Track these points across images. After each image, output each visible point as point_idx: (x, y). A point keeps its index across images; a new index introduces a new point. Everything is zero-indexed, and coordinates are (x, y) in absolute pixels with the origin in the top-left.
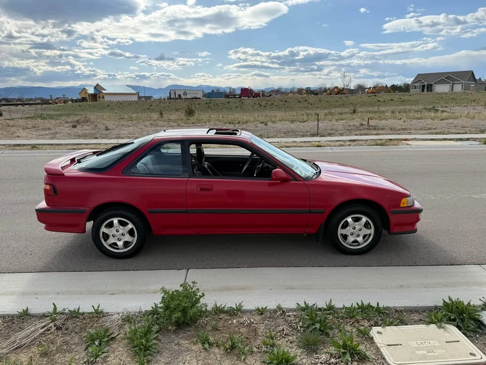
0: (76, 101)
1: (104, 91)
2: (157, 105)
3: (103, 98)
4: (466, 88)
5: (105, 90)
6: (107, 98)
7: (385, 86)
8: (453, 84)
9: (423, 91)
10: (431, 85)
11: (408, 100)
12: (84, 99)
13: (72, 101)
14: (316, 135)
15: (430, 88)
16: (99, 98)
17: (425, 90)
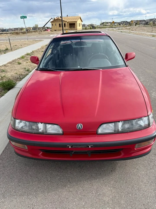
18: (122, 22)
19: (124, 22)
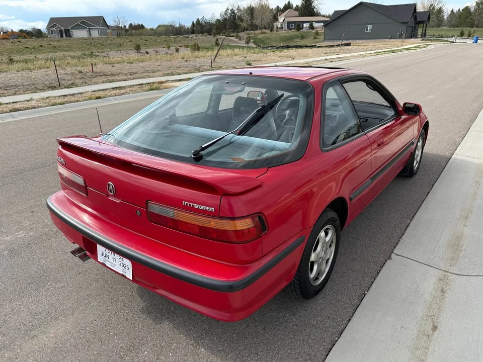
4: (102, 33)
7: (10, 31)
8: (89, 29)
9: (62, 36)
10: (68, 30)
11: (60, 47)
14: (60, 86)
15: (68, 33)
17: (64, 35)
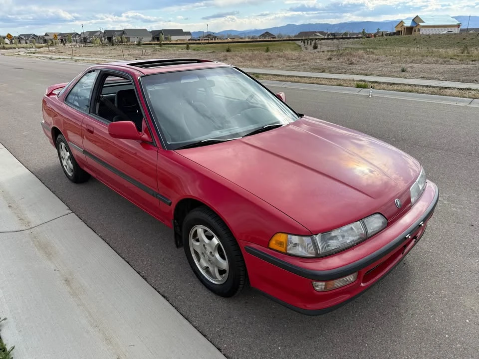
0: (390, 34)
1: (421, 24)
2: (473, 39)
3: (419, 31)
5: (423, 22)
6: (423, 32)
12: (399, 33)
13: (387, 35)
16: (415, 31)
18: (21, 35)
19: (28, 36)
